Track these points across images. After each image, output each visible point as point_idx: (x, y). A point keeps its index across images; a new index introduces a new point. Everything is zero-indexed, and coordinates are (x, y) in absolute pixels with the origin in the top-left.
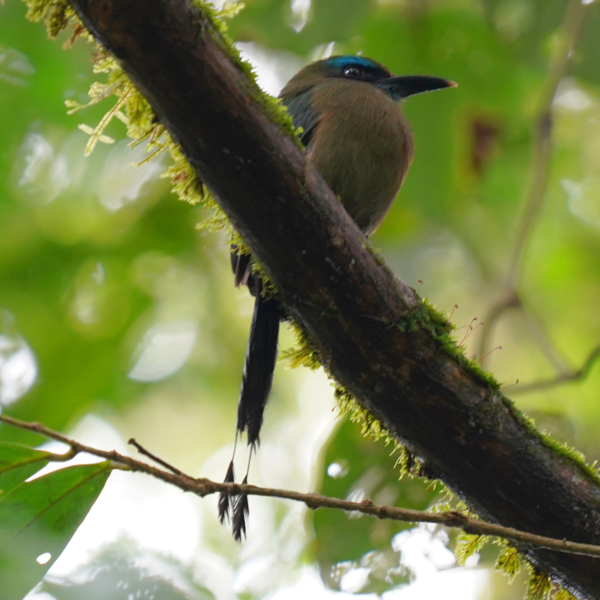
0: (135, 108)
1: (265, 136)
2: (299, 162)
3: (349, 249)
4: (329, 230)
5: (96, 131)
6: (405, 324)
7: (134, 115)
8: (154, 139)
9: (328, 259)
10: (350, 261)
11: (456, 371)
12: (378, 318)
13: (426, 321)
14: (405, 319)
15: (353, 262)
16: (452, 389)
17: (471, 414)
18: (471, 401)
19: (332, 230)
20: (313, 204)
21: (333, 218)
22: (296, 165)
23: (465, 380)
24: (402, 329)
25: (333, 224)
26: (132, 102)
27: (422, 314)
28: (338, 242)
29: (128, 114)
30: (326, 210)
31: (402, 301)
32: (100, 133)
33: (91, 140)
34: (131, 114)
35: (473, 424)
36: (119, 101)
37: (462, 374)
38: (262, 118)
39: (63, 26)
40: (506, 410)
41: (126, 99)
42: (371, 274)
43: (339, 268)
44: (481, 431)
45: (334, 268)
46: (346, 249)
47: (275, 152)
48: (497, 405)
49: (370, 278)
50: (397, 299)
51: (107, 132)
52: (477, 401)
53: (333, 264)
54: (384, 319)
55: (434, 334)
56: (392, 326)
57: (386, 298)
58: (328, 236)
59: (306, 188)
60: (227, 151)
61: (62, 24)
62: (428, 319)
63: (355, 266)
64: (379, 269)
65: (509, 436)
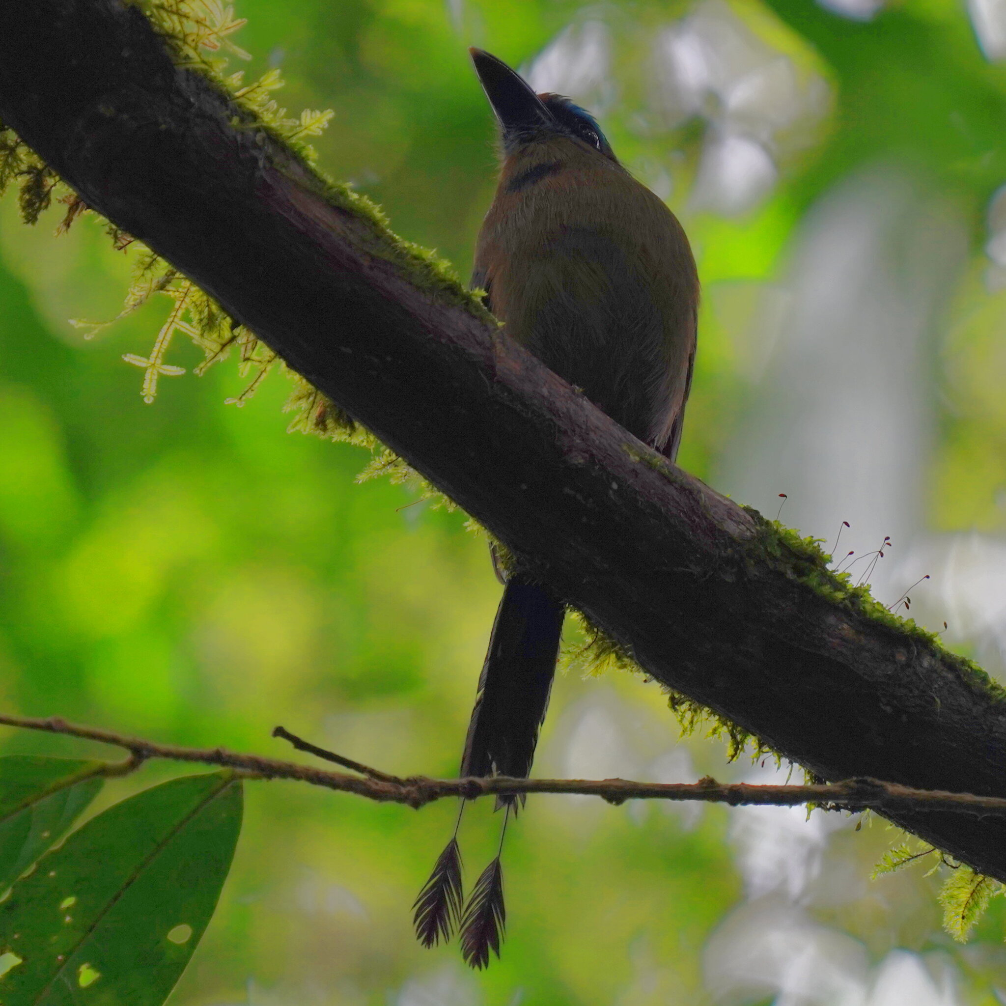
0: (206, 310)
2: (480, 344)
3: (603, 468)
5: (152, 361)
6: (735, 570)
7: (205, 321)
8: (247, 355)
9: (567, 490)
10: (608, 486)
11: (846, 629)
12: (682, 569)
13: (775, 559)
14: (730, 561)
15: (615, 486)
16: (840, 659)
17: (880, 693)
18: (878, 672)
19: (563, 442)
21: (562, 424)
22: (474, 350)
23: (863, 640)
24: (729, 579)
25: (562, 432)
26: (198, 303)
27: (766, 549)
28: (578, 459)
29: (195, 323)
30: (545, 412)
31: (723, 533)
32: (159, 362)
33: (148, 376)
34: (201, 320)
35: (889, 709)
36: (177, 305)
37: (858, 632)
38: (396, 287)
39: (44, 204)
40: (950, 676)
41: (187, 300)
42: (655, 500)
43: (591, 500)
44: (904, 718)
45: (583, 502)
46: (597, 468)
47: (431, 335)
48: (932, 670)
49: (654, 507)
50: (713, 530)
51: (170, 358)
52: (890, 670)
53: (579, 497)
54: (696, 570)
55: (790, 575)
56: (707, 577)
57: (689, 534)
58: (560, 453)
59: (499, 382)
60: (348, 350)
61: (41, 201)
62: (778, 553)
63: (620, 493)
64: (671, 491)
65: (956, 717)
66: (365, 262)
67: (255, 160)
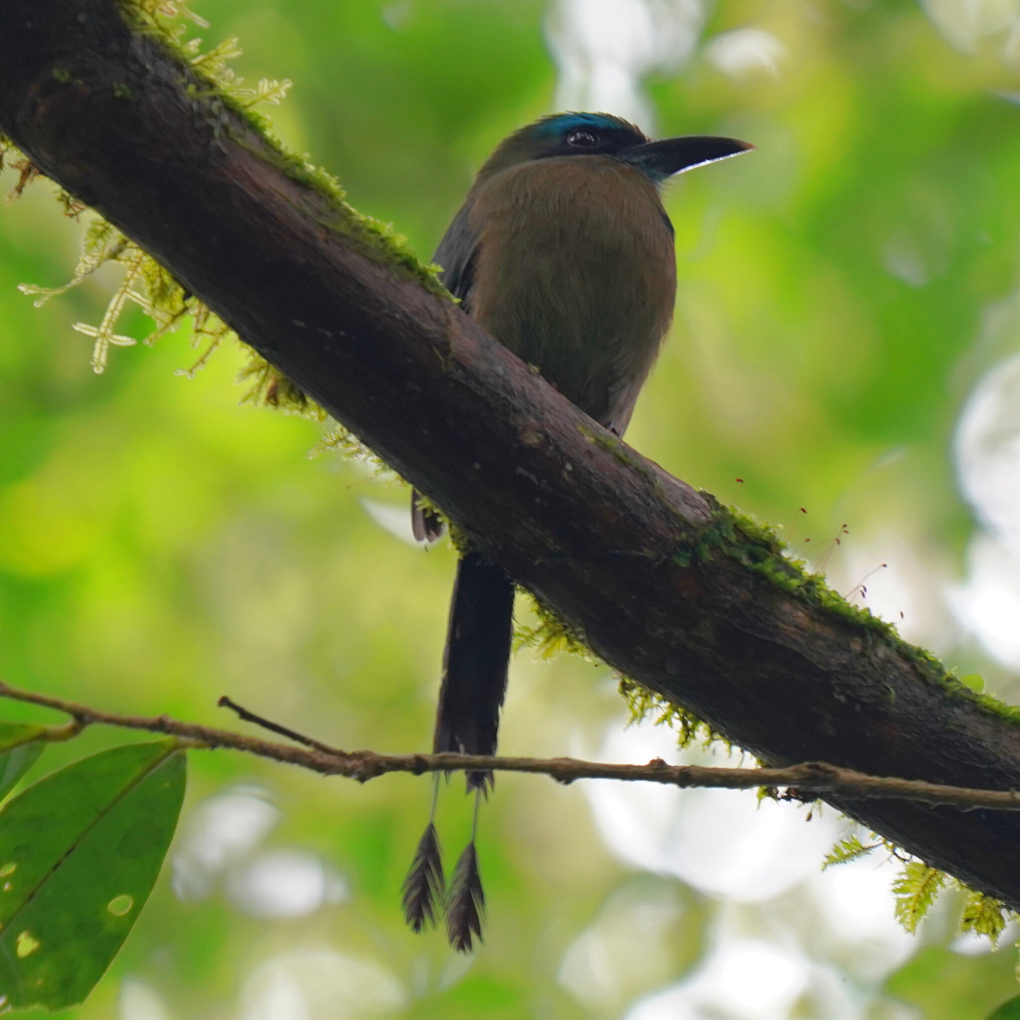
0: (158, 281)
1: (361, 287)
2: (436, 320)
3: (557, 448)
4: (512, 422)
5: (102, 330)
6: (689, 555)
7: (157, 292)
8: (199, 327)
9: (520, 470)
10: (563, 467)
11: (801, 617)
12: (635, 553)
13: (729, 544)
14: (684, 546)
15: (569, 467)
16: (795, 648)
17: (834, 682)
18: (833, 661)
19: (518, 421)
20: (472, 385)
21: (517, 403)
22: (429, 326)
23: (818, 628)
24: (683, 563)
25: (517, 411)
26: (150, 273)
27: (721, 534)
28: (532, 439)
29: (146, 293)
30: (499, 391)
31: (679, 518)
32: (109, 331)
33: (98, 345)
34: (153, 290)
35: (842, 699)
36: (129, 274)
37: (813, 620)
38: (351, 260)
40: (906, 667)
41: (139, 270)
42: (610, 482)
43: (544, 481)
44: (858, 708)
45: (537, 482)
46: (551, 448)
47: (386, 311)
48: (888, 661)
49: (608, 489)
50: (668, 514)
51: (120, 328)
52: (844, 659)
53: (533, 477)
54: (648, 553)
55: (745, 561)
56: (661, 561)
57: (644, 518)
58: (514, 432)
59: (454, 359)
60: (301, 324)
62: (733, 538)
63: (574, 474)
64: (626, 472)
65: (911, 708)
66: (320, 236)
67: (211, 129)
